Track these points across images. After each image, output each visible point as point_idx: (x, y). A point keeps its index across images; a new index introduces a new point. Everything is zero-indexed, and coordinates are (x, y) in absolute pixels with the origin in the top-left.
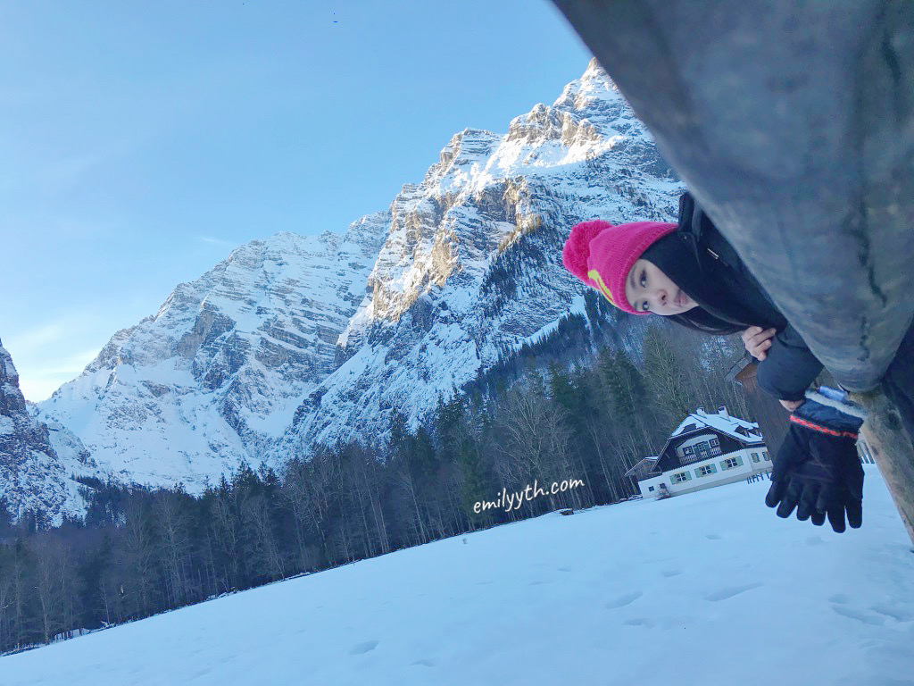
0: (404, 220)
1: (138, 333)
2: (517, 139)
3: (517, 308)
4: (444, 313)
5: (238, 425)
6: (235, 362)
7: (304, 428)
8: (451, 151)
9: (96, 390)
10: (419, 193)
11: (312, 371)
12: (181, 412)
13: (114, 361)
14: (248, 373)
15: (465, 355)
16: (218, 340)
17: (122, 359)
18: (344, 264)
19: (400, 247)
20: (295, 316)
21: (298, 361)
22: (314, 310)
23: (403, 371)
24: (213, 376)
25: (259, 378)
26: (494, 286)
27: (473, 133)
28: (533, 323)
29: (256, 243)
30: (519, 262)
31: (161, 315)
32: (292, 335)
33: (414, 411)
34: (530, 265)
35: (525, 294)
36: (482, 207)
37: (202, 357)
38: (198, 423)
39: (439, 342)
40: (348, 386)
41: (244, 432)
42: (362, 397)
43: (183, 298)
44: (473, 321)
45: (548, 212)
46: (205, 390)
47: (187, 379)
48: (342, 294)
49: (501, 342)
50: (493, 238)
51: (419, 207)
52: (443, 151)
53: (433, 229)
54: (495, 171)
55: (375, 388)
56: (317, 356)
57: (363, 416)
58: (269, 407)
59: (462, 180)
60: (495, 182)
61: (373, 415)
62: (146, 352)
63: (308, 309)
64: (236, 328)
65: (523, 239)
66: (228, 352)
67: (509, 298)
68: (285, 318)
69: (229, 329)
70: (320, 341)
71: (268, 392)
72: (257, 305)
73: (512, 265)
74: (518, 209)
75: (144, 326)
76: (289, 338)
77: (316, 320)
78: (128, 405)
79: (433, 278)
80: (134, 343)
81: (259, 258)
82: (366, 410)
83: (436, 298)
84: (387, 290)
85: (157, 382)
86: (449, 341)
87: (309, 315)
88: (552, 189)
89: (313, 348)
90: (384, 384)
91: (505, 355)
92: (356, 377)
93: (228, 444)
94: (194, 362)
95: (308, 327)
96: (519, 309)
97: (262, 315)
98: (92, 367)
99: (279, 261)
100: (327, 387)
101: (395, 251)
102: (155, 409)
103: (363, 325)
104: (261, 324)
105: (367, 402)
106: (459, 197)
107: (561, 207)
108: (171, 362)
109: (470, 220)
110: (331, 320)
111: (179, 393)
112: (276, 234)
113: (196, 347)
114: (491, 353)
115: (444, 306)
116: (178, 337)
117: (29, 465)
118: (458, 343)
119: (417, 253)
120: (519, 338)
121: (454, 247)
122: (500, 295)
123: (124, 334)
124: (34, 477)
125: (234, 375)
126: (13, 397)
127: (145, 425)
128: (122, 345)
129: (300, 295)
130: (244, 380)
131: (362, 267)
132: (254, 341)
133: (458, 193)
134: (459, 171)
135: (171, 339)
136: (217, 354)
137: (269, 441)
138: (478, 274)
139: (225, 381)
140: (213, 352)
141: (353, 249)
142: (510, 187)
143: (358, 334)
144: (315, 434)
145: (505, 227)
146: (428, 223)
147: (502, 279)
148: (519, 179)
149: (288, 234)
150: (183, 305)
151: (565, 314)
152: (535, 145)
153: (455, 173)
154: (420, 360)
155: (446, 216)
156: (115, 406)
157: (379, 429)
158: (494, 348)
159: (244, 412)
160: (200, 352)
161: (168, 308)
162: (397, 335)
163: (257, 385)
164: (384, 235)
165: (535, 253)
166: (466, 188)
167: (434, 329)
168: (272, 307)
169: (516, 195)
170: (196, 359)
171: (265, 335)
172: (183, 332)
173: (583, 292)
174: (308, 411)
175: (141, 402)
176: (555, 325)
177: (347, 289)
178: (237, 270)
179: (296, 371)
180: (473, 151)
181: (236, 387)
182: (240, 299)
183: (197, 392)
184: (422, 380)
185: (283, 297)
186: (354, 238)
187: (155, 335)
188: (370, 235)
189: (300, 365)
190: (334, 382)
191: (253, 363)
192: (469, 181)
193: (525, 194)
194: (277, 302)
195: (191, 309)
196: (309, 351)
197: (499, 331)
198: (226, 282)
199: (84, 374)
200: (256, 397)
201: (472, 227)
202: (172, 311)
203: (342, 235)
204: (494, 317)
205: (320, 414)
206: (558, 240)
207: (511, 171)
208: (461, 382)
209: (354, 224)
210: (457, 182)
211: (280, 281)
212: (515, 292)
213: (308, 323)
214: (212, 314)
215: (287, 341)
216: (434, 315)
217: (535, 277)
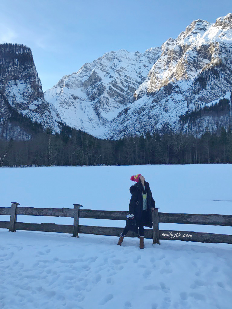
0: (167, 52)
1: (71, 77)
2: (218, 26)
3: (204, 93)
4: (177, 89)
5: (98, 114)
6: (100, 93)
7: (120, 119)
8: (190, 27)
9: (56, 94)
10: (174, 42)
11: (124, 101)
12: (81, 106)
13: (63, 86)
14: (104, 97)
15: (182, 106)
16: (96, 84)
17: (65, 85)
18: (141, 65)
19: (164, 62)
20: (122, 81)
21: (120, 97)
22: (128, 80)
23: (158, 107)
24: (93, 96)
25: (107, 100)
26: (198, 83)
27: (201, 21)
28: (210, 99)
29: (113, 52)
30: (209, 76)
31: (79, 73)
32: (120, 87)
33: (160, 121)
34: (213, 78)
35: (209, 88)
36: (199, 52)
37: (90, 89)
38: (86, 111)
39: (173, 99)
40: (138, 108)
41: (100, 116)
42: (142, 113)
43: (86, 68)
44: (188, 94)
45: (225, 58)
46: (89, 100)
47: (84, 96)
48: (139, 75)
49: (197, 104)
50: (201, 65)
51: (174, 48)
52: (187, 27)
53: (178, 57)
54: (206, 38)
55: (147, 111)
56: (127, 96)
57: (141, 120)
58: (109, 110)
59: (193, 40)
60: (206, 43)
61: (145, 120)
62: (73, 84)
63: (126, 79)
64: (102, 81)
65: (213, 67)
66: (98, 89)
67: (203, 88)
68: (118, 80)
69: (100, 81)
70: (129, 91)
71: (109, 105)
72: (110, 75)
73: (206, 76)
74: (213, 55)
75: (73, 75)
76: (119, 88)
77: (128, 83)
78: (66, 101)
79: (175, 76)
80: (69, 81)
81: (113, 58)
82: (143, 118)
83: (175, 83)
84: (157, 77)
85: (75, 95)
86: (177, 100)
87: (126, 81)
88: (229, 49)
89: (126, 93)
90: (150, 110)
91: (197, 108)
92: (141, 106)
93: (94, 119)
94: (87, 90)
95: (125, 85)
96: (205, 93)
97: (111, 78)
98: (56, 86)
99: (119, 60)
100: (130, 107)
101: (162, 63)
102: (73, 104)
103: (145, 88)
104: (110, 81)
105: (144, 115)
106: (190, 47)
107: (230, 57)
108: (80, 89)
109: (194, 57)
110: (133, 84)
111: (81, 100)
112: (120, 50)
113: (88, 85)
114: (192, 107)
115: (177, 87)
116: (83, 81)
117: (46, 115)
118: (180, 101)
119: (170, 65)
120: (203, 103)
121: (185, 66)
122: (200, 87)
123: (66, 77)
124: (47, 119)
125: (99, 97)
126: (41, 93)
127: (70, 108)
128: (66, 80)
129: (125, 73)
130: (102, 100)
131: (147, 67)
132: (107, 87)
133: (190, 45)
134: (192, 36)
135: (81, 81)
136: (95, 89)
137: (107, 121)
138: (192, 77)
139: (96, 99)
140: (94, 88)
141: (145, 60)
142: (212, 46)
143: (143, 91)
144: (124, 122)
145: (206, 61)
146: (176, 55)
147: (202, 81)
148: (216, 43)
149: (124, 50)
150: (86, 70)
151: (222, 98)
152: (224, 30)
153: (190, 37)
154: (165, 104)
155: (185, 54)
156: (62, 100)
157: (146, 125)
158: (194, 105)
159: (101, 110)
160: (89, 88)
161: (81, 70)
162: (158, 94)
163: (106, 102)
164: (157, 56)
165: (216, 73)
166: (194, 44)
167: (172, 94)
168: (115, 76)
169: (214, 49)
170: (88, 90)
171: (111, 85)
172: (85, 80)
173: (231, 91)
174: (122, 114)
175: (70, 100)
176: (218, 101)
177: (140, 74)
178: (105, 61)
179: (119, 100)
180: (200, 29)
181: (99, 101)
182: (105, 71)
183: (87, 101)
184: (164, 112)
185: (119, 73)
186: (147, 55)
187: (76, 79)
188: (152, 55)
189: (121, 98)
190: (133, 106)
191: (106, 94)
192: (195, 41)
193: (217, 49)
194: (117, 75)
195: (88, 72)
196: (124, 94)
197: (197, 100)
198: (101, 65)
199: (53, 88)
200: (105, 106)
201: (194, 59)
202: (82, 72)
203: (142, 53)
204: (196, 94)
205: (127, 116)
206: (226, 70)
207: (213, 39)
208: (179, 115)
209: (147, 50)
210: (191, 40)
211: (118, 67)
212: (206, 86)
213: (125, 84)
214: (95, 75)
215: (118, 89)
216: (173, 89)
217: (214, 82)
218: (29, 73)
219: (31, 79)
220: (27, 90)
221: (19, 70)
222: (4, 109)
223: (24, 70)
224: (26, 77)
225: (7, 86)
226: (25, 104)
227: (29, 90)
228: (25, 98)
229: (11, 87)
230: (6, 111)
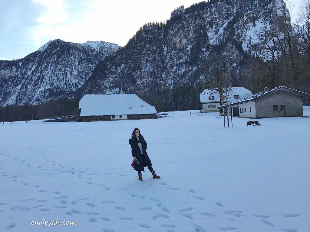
218: (269, 9)
219: (271, 15)
220: (264, 28)
221: (258, 9)
222: (234, 55)
223: (263, 8)
224: (265, 15)
225: (245, 30)
226: (260, 44)
227: (266, 28)
228: (261, 38)
229: (249, 29)
230: (237, 57)
